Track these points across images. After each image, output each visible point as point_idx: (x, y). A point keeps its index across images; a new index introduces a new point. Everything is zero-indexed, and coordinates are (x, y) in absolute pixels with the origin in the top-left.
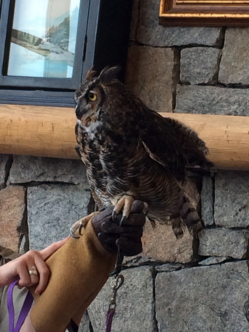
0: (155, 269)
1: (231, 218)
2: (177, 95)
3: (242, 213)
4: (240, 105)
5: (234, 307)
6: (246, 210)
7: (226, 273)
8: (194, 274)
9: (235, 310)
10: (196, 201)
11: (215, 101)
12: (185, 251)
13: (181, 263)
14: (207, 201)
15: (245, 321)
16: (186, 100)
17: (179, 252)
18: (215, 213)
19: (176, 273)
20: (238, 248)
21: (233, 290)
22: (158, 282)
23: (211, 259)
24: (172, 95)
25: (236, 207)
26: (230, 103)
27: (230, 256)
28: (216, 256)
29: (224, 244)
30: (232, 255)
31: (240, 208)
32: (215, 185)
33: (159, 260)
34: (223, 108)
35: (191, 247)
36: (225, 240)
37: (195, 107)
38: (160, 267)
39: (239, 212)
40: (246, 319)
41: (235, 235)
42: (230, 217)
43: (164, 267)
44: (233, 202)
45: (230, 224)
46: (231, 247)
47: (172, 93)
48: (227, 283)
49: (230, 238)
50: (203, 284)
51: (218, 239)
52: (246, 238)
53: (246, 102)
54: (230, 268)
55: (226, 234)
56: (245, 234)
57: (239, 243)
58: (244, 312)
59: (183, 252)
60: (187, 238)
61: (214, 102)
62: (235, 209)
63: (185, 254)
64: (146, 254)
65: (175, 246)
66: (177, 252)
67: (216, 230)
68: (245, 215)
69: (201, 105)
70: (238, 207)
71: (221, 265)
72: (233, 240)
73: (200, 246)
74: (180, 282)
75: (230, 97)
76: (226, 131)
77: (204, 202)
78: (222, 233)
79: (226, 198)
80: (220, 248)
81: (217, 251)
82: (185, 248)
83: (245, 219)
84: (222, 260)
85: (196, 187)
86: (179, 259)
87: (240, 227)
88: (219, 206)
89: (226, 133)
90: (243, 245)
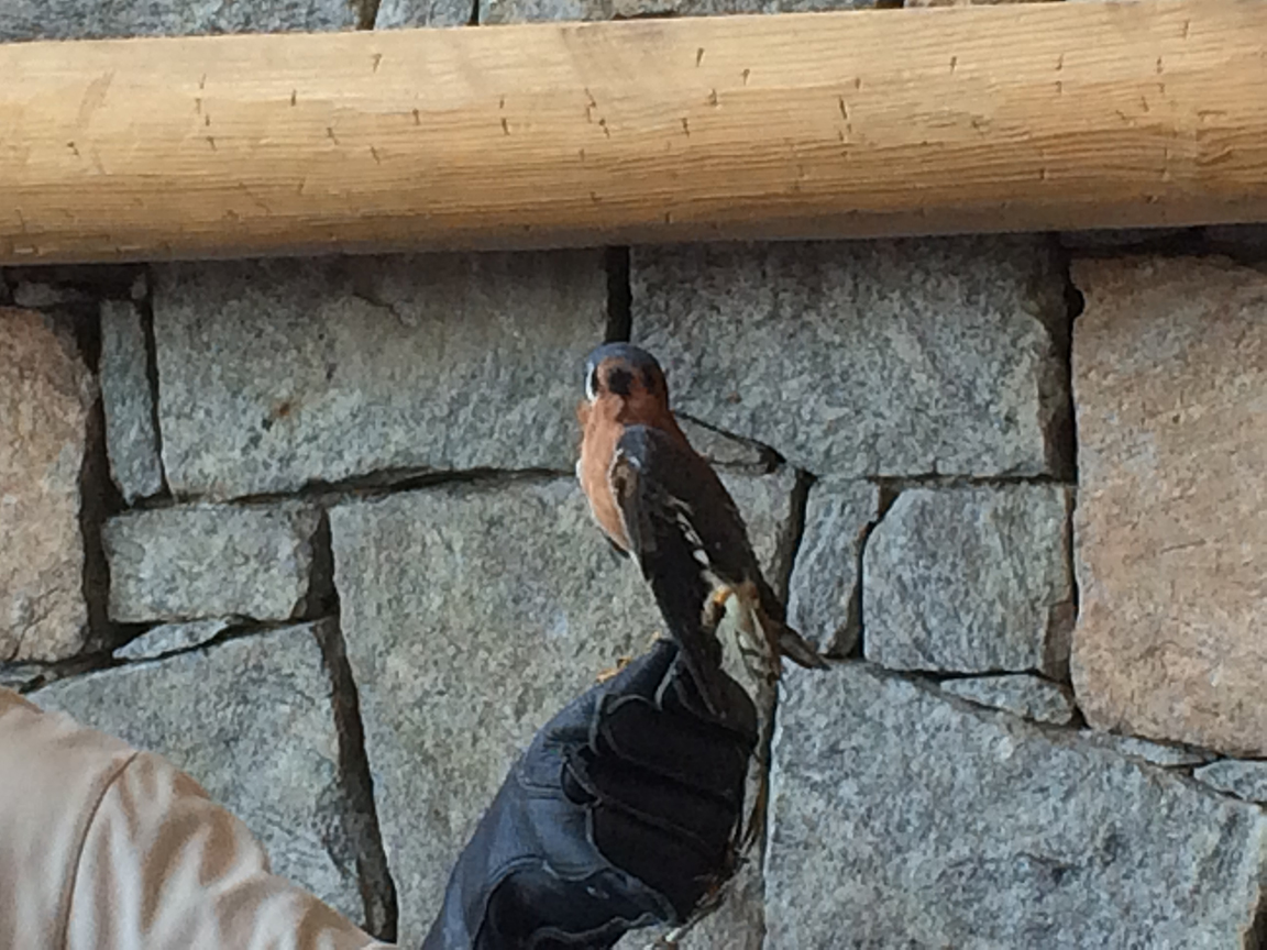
1: (235, 461)
3: (275, 437)
5: (277, 818)
6: (290, 421)
7: (231, 685)
8: (101, 701)
9: (282, 828)
10: (81, 402)
12: (51, 610)
13: (44, 663)
14: (128, 402)
15: (324, 868)
17: (30, 618)
18: (165, 444)
20: (272, 577)
21: (266, 748)
23: (164, 635)
25: (250, 413)
27: (241, 612)
28: (184, 620)
29: (211, 566)
30: (249, 609)
31: (267, 414)
32: (156, 330)
34: (163, 18)
35: (76, 591)
36: (215, 552)
37: (43, 22)
39: (264, 432)
40: (328, 861)
41: (254, 525)
42: (231, 455)
44: (235, 395)
45: (229, 483)
46: (241, 578)
48: (241, 724)
49: (237, 538)
50: (141, 737)
51: (184, 548)
52: (301, 535)
54: (246, 661)
55: (220, 528)
56: (294, 517)
57: (274, 558)
58: (319, 832)
59: (45, 616)
60: (58, 559)
62: (245, 420)
63: (55, 623)
65: (9, 595)
66: (22, 618)
67: (175, 513)
68: (290, 442)
69: (71, 12)
70: (257, 414)
71: (207, 654)
73: (113, 584)
76: (198, 100)
77: (114, 406)
78: (199, 525)
79: (207, 381)
80: (198, 584)
81: (185, 599)
82: (52, 597)
83: (293, 457)
84: (213, 632)
85: (75, 345)
86: (31, 645)
87: (273, 491)
88: (178, 417)
89: (198, 109)
90: (292, 564)
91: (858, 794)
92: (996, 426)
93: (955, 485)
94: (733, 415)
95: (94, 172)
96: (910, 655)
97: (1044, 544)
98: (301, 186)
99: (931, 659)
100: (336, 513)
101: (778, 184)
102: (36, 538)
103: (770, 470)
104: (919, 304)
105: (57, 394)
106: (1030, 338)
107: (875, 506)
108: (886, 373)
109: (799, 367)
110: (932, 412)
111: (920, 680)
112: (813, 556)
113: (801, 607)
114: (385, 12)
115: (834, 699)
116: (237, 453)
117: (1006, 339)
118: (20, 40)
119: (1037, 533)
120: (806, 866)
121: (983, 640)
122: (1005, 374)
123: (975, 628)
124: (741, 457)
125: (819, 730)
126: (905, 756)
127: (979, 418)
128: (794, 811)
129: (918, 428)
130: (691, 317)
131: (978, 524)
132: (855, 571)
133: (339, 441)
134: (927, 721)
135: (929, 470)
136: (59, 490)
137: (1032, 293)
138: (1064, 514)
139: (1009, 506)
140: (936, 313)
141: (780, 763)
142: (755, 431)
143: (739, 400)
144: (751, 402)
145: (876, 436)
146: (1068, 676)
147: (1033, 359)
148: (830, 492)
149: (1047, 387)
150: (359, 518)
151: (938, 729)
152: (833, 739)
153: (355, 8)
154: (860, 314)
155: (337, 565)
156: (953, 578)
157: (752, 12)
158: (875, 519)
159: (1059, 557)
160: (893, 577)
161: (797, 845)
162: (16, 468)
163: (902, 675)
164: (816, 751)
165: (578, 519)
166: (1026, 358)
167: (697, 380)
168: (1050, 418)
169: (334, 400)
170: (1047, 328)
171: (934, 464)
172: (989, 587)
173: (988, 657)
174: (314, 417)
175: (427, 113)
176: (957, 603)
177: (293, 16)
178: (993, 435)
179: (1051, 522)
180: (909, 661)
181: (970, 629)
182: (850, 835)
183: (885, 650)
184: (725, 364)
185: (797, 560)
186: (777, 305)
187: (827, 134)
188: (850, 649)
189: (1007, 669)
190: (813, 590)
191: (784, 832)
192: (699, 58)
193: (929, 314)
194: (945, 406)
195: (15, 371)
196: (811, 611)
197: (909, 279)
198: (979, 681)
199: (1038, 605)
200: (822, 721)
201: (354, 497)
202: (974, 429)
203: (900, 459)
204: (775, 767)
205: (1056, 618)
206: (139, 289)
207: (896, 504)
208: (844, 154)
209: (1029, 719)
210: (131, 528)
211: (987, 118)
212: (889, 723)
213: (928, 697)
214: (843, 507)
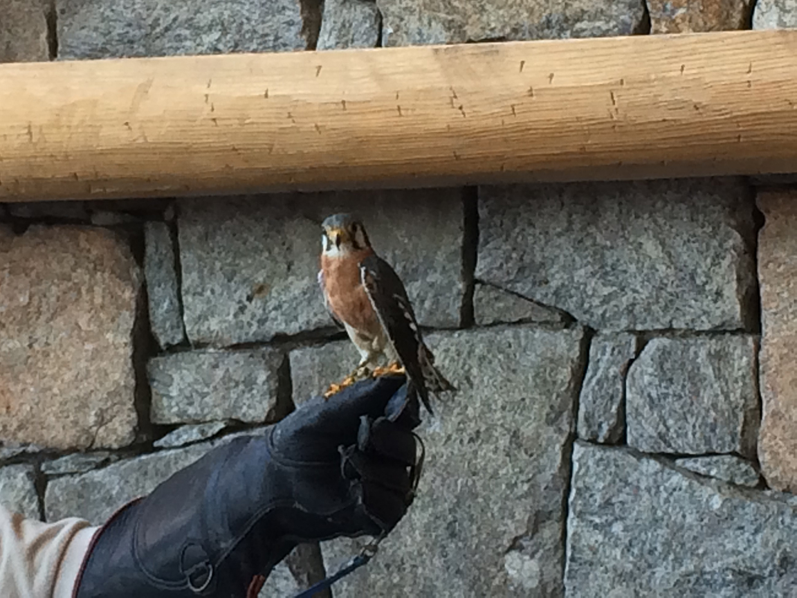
0: (43, 472)
1: (230, 322)
2: (59, 22)
3: (255, 307)
4: (225, 30)
6: (264, 297)
8: (146, 473)
10: (133, 286)
11: (159, 25)
12: (115, 416)
13: (110, 450)
14: (163, 286)
15: (286, 578)
16: (84, 32)
17: (101, 422)
18: (186, 312)
19: (98, 475)
20: (253, 395)
22: (52, 505)
23: (185, 432)
24: (45, 21)
25: (238, 293)
26: (198, 28)
27: (234, 417)
28: (198, 422)
29: (215, 388)
30: (238, 415)
31: (250, 293)
32: (180, 240)
33: (50, 446)
34: (184, 44)
35: (130, 405)
36: (217, 380)
37: (108, 47)
38: (55, 463)
39: (247, 303)
40: (289, 574)
41: (242, 363)
42: (227, 318)
43: (64, 463)
44: (229, 281)
45: (226, 337)
46: (233, 396)
47: (46, 16)
49: (231, 370)
51: (198, 377)
52: (271, 368)
53: (238, 21)
55: (220, 364)
56: (267, 357)
57: (255, 383)
59: (111, 420)
60: (119, 384)
61: (158, 30)
62: (236, 296)
63: (117, 425)
64: (14, 434)
65: (88, 407)
66: (96, 422)
67: (192, 355)
68: (264, 310)
69: (126, 40)
70: (243, 293)
71: (212, 444)
72: (239, 376)
73: (153, 401)
74: (111, 498)
75: (197, 12)
76: (207, 96)
77: (153, 288)
78: (207, 363)
79: (212, 272)
80: (207, 399)
81: (199, 409)
82: (115, 409)
83: (266, 320)
84: (216, 429)
85: (129, 250)
86: (103, 438)
87: (254, 340)
88: (194, 294)
89: (207, 100)
90: (265, 387)
91: (623, 531)
92: (710, 298)
93: (684, 336)
94: (544, 292)
95: (141, 141)
96: (656, 442)
97: (740, 373)
98: (271, 149)
99: (670, 446)
100: (294, 354)
101: (572, 146)
102: (105, 371)
103: (566, 327)
104: (661, 221)
105: (118, 280)
106: (731, 242)
107: (633, 349)
108: (640, 265)
109: (585, 261)
110: (669, 289)
111: (663, 458)
112: (594, 381)
113: (587, 412)
114: (323, 38)
115: (608, 470)
116: (231, 317)
117: (715, 243)
118: (92, 59)
119: (736, 365)
120: (591, 576)
121: (702, 433)
122: (715, 265)
123: (697, 425)
124: (549, 318)
125: (599, 490)
126: (653, 507)
127: (699, 293)
128: (583, 542)
129: (661, 300)
130: (517, 230)
131: (699, 360)
132: (621, 390)
133: (295, 309)
134: (667, 485)
135: (668, 326)
136: (119, 341)
137: (732, 214)
138: (752, 354)
139: (718, 349)
140: (671, 227)
141: (574, 511)
142: (557, 302)
143: (547, 282)
144: (554, 284)
145: (633, 305)
146: (756, 456)
147: (733, 257)
148: (605, 340)
149: (742, 274)
150: (308, 357)
151: (674, 490)
152: (607, 496)
153: (304, 37)
154: (623, 229)
155: (294, 388)
156: (683, 394)
157: (554, 38)
158: (633, 357)
159: (750, 382)
160: (645, 394)
161: (585, 563)
162: (93, 327)
163: (651, 455)
164: (597, 504)
165: (445, 358)
166: (729, 256)
167: (521, 270)
168: (744, 292)
169: (291, 283)
170: (742, 236)
171: (671, 322)
172: (706, 400)
173: (705, 445)
174: (279, 294)
175: (349, 102)
176: (685, 409)
177: (265, 42)
178: (707, 303)
179: (745, 359)
180: (656, 447)
181: (694, 426)
182: (619, 557)
183: (640, 440)
184: (538, 259)
185: (584, 383)
186: (570, 223)
187: (602, 113)
188: (617, 439)
189: (718, 451)
190: (594, 402)
191: (577, 556)
192: (522, 66)
193: (667, 227)
194: (677, 286)
195: (91, 266)
196: (593, 415)
197: (653, 206)
198: (700, 459)
199: (737, 411)
200: (601, 485)
201: (305, 345)
202: (696, 300)
203: (649, 319)
204: (571, 515)
205: (749, 419)
206: (169, 214)
207: (647, 348)
208: (614, 127)
209: (731, 483)
210: (164, 366)
211: (704, 103)
212: (643, 486)
213: (667, 470)
214: (613, 349)
